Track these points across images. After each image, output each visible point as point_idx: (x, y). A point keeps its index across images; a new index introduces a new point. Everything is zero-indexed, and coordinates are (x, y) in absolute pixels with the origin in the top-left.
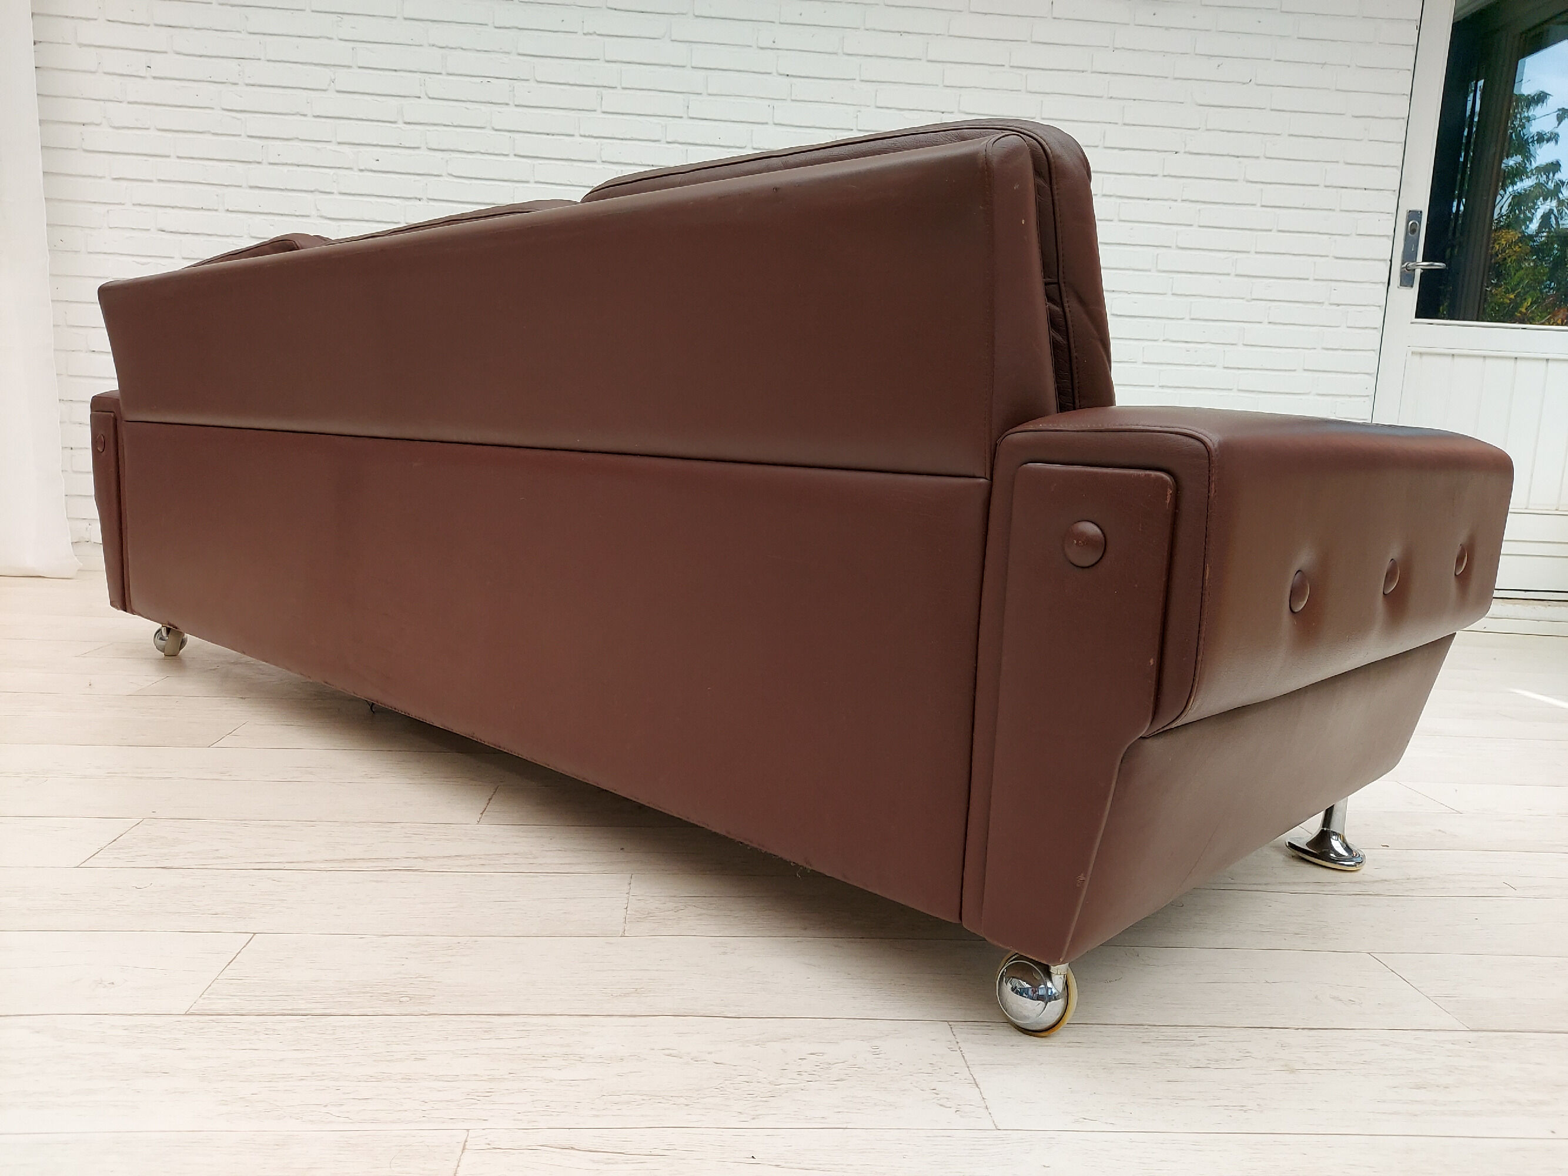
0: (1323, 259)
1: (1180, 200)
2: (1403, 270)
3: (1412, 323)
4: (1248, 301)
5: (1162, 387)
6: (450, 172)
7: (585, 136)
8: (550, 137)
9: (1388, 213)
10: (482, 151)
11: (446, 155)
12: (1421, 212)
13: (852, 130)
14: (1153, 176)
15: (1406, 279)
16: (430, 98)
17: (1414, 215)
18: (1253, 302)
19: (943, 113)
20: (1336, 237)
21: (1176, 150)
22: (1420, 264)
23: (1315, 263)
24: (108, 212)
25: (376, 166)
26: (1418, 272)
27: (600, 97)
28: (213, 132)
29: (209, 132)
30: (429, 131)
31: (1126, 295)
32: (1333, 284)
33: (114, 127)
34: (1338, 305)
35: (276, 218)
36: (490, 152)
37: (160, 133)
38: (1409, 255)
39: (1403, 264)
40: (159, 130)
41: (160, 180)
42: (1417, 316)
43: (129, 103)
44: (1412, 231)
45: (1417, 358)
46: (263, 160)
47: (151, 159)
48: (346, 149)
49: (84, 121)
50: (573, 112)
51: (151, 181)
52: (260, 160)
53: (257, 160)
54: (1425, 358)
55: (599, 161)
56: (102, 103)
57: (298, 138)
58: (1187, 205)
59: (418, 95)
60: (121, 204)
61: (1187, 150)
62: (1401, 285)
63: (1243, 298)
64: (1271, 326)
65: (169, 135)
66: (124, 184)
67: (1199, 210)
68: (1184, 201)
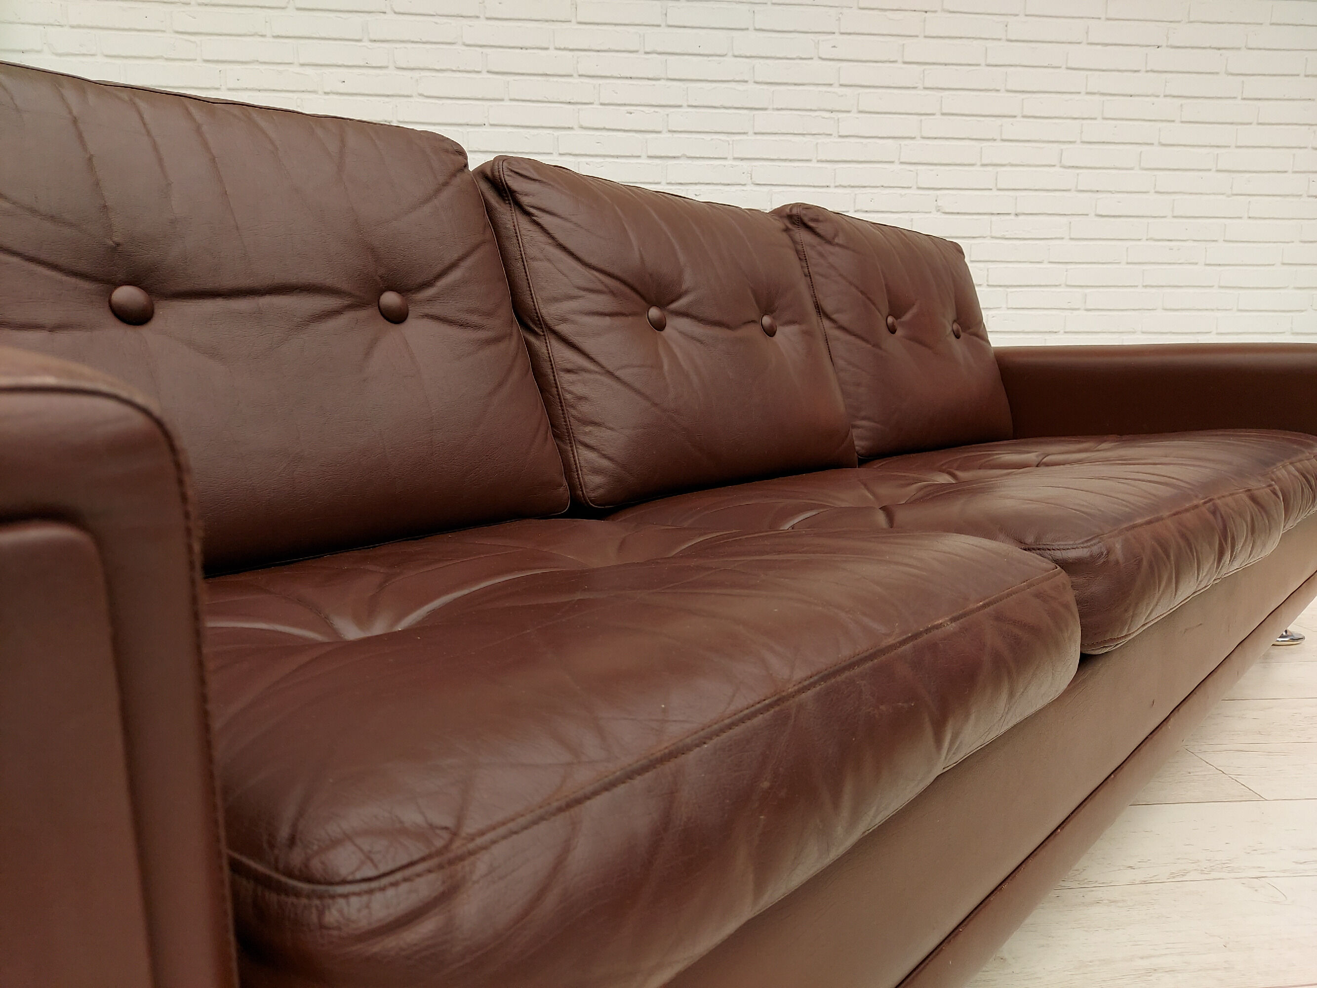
0: (1302, 151)
1: (1162, 95)
4: (1228, 196)
5: (1146, 286)
6: (420, 92)
7: (560, 49)
8: (524, 51)
10: (454, 69)
11: (416, 74)
13: (834, 33)
14: (1136, 71)
16: (395, 13)
18: (1234, 198)
19: (926, 12)
21: (1159, 44)
23: (1294, 155)
25: (342, 88)
27: (575, 6)
28: (165, 57)
29: (161, 57)
30: (396, 48)
31: (1109, 195)
33: (57, 54)
36: (461, 68)
40: (106, 56)
43: (72, 27)
46: (221, 86)
48: (309, 71)
50: (547, 23)
52: (218, 86)
53: (216, 86)
55: (575, 75)
56: (41, 28)
57: (257, 61)
58: (1169, 100)
59: (384, 10)
61: (1169, 44)
63: (1222, 194)
64: (1251, 221)
65: (118, 62)
67: (1181, 106)
68: (1165, 96)
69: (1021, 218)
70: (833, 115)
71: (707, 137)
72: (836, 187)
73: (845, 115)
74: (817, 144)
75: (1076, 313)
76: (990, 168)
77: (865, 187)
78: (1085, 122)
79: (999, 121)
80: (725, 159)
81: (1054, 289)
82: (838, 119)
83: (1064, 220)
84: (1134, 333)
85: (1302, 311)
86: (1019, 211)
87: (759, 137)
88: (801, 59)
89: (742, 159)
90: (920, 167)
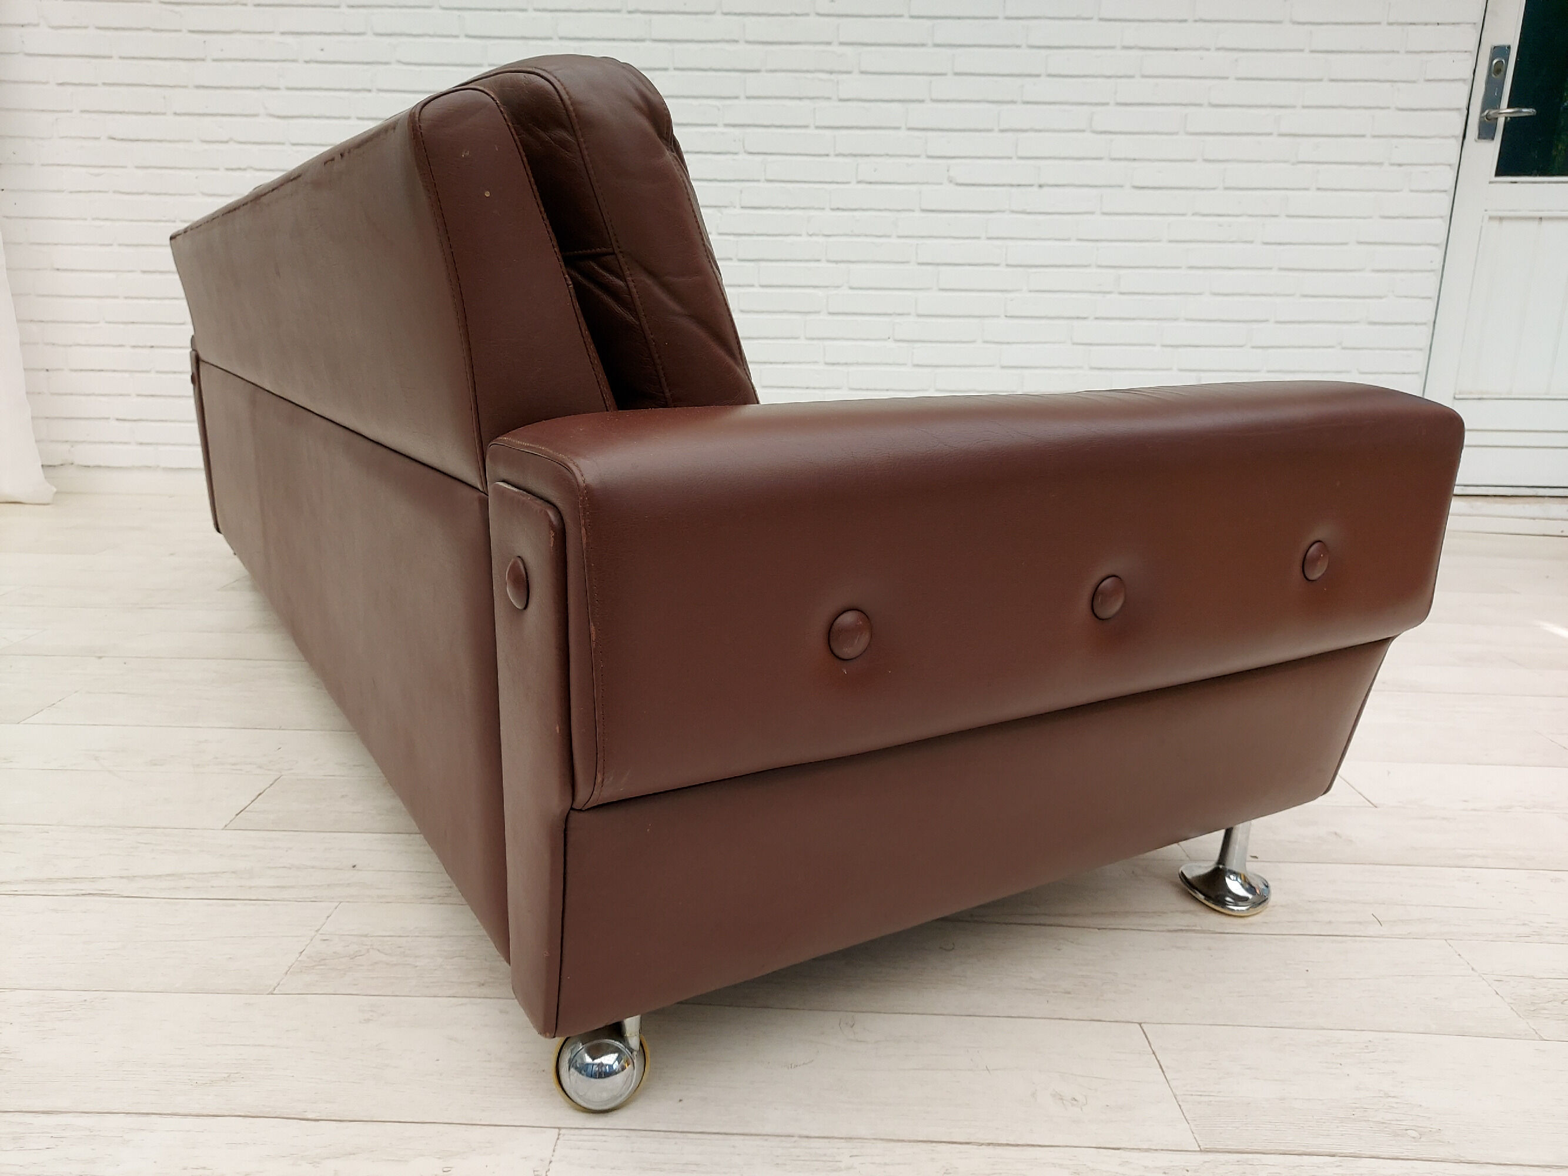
1: (1213, 48)
2: (1483, 120)
3: (1491, 182)
4: (1293, 164)
5: (1191, 268)
6: (398, 59)
7: (539, 10)
8: (502, 13)
9: (1466, 52)
10: (431, 34)
11: (393, 40)
12: (1509, 47)
14: (1182, 21)
15: (1486, 131)
17: (1500, 52)
18: (1300, 166)
20: (1400, 85)
22: (1505, 110)
23: (1373, 116)
24: (57, 119)
25: (321, 56)
26: (1501, 121)
28: (152, 27)
29: (148, 29)
30: (373, 14)
31: (1148, 164)
32: (1395, 141)
33: (53, 28)
34: (1400, 165)
35: (224, 119)
36: (439, 33)
37: (102, 32)
38: (1491, 101)
39: (1483, 111)
40: (97, 28)
41: (104, 84)
42: (1497, 174)
44: (1496, 71)
45: (1495, 224)
46: (205, 56)
47: (94, 61)
48: (289, 39)
49: (22, 23)
51: (96, 85)
53: (200, 57)
54: (1505, 223)
58: (1221, 53)
60: (68, 111)
62: (1479, 138)
63: (1285, 162)
64: (1320, 193)
65: (109, 33)
66: (70, 89)
67: (1236, 60)
68: (1218, 49)
69: (1045, 189)
70: (833, 77)
71: (694, 102)
72: (837, 155)
73: (844, 77)
74: (815, 109)
75: (1108, 296)
76: (1010, 135)
77: (868, 156)
78: (1119, 80)
79: (1019, 81)
80: (715, 125)
81: (1081, 270)
82: (838, 82)
83: (1094, 191)
84: (1176, 320)
85: (1380, 297)
86: (1042, 182)
87: (752, 102)
88: (797, 15)
89: (734, 126)
90: (930, 134)
